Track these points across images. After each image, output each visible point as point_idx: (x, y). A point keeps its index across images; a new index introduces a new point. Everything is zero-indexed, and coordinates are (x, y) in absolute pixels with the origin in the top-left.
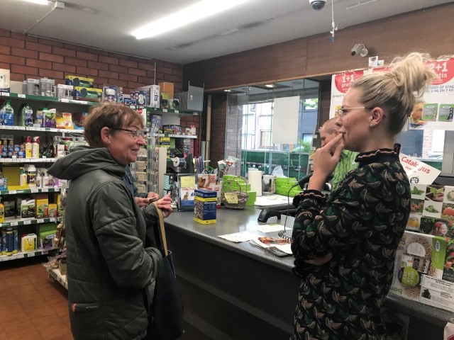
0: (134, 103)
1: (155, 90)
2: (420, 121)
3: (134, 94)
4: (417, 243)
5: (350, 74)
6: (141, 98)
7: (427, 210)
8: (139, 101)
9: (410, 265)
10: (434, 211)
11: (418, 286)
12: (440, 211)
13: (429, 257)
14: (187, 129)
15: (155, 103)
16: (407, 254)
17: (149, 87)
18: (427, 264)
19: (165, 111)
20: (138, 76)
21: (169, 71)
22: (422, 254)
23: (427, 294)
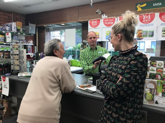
0: (4, 30)
1: (14, 24)
2: (141, 38)
3: (4, 26)
4: (151, 83)
5: (95, 20)
6: (7, 28)
7: (151, 70)
8: (7, 29)
9: (149, 92)
10: (153, 70)
11: (153, 100)
12: (156, 70)
13: (156, 88)
14: (29, 41)
15: (14, 30)
16: (147, 88)
17: (11, 23)
18: (155, 91)
19: (19, 34)
20: (5, 19)
21: (19, 17)
22: (153, 87)
23: (157, 103)
